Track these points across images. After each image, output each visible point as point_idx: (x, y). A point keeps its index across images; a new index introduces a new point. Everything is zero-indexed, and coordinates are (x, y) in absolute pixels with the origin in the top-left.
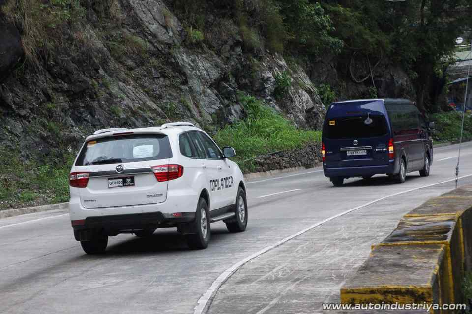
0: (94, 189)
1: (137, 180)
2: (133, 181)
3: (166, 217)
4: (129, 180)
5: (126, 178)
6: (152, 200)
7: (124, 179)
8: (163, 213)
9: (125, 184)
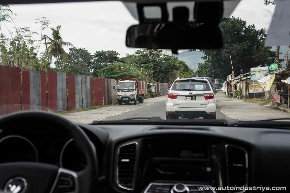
0: (179, 100)
1: (197, 98)
2: (195, 98)
3: (208, 113)
4: (194, 98)
5: (193, 97)
6: (202, 106)
7: (192, 97)
8: (207, 112)
9: (192, 99)
